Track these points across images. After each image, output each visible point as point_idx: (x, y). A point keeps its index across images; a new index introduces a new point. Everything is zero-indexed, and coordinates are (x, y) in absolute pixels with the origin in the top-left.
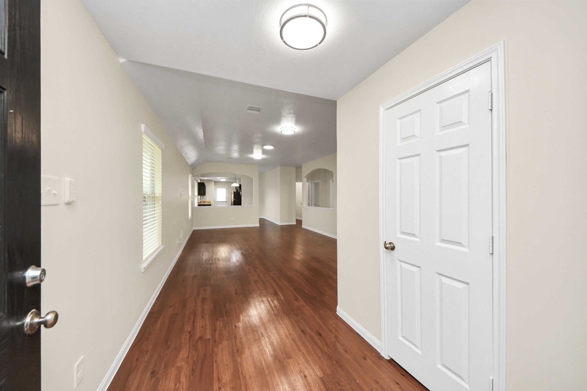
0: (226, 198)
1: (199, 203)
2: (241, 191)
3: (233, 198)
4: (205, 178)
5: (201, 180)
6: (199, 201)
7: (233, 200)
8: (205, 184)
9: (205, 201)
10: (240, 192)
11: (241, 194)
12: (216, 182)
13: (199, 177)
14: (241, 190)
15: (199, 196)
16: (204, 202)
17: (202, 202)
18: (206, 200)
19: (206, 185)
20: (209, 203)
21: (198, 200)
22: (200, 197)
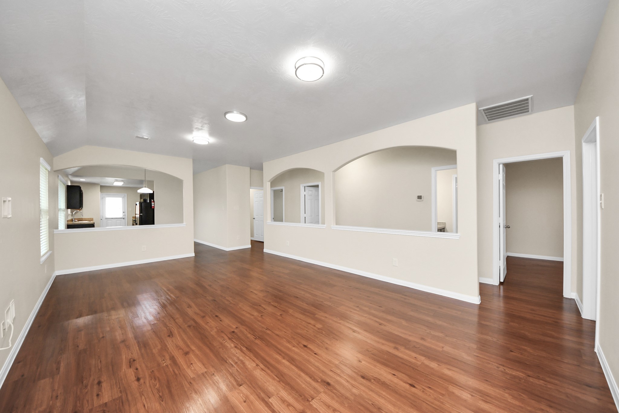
0: (124, 212)
1: (68, 221)
2: (154, 201)
3: (138, 212)
4: (82, 180)
5: (72, 182)
6: (70, 218)
7: (138, 216)
8: (82, 189)
9: (82, 219)
10: (153, 203)
11: (154, 206)
12: (103, 188)
13: (70, 177)
14: (153, 199)
15: (69, 210)
16: (79, 220)
17: (76, 219)
18: (85, 217)
19: (83, 191)
20: (90, 221)
21: (67, 215)
22: (72, 212)
